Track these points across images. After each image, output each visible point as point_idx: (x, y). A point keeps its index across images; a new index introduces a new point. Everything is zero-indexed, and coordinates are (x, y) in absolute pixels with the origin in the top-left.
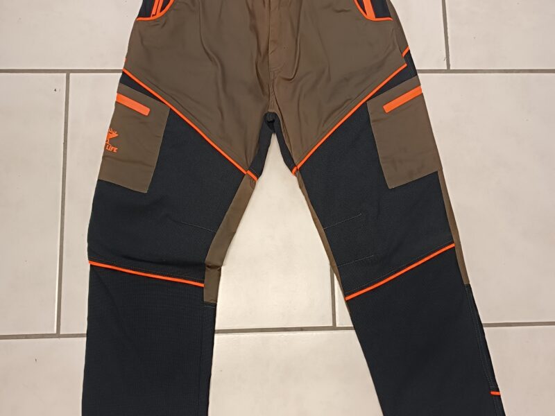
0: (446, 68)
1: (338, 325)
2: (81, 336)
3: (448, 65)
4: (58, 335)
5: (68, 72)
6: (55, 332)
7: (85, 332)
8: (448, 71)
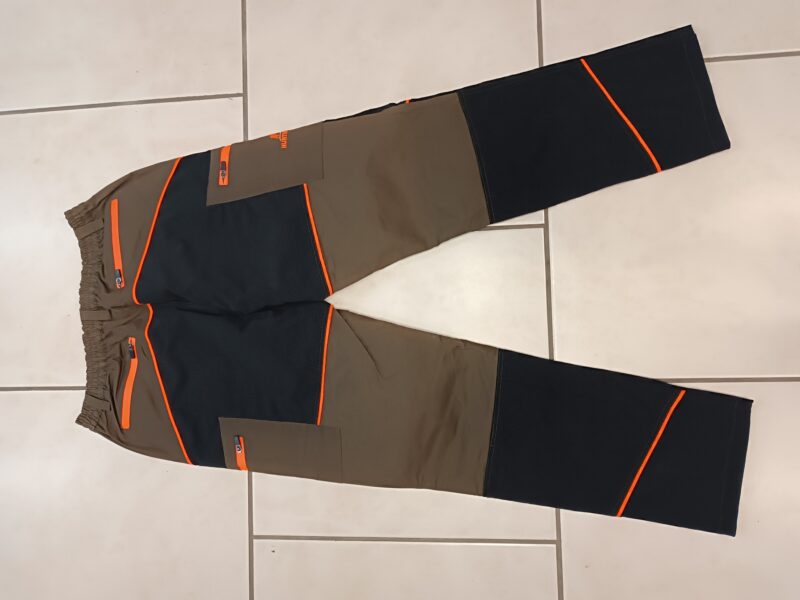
0: (241, 98)
1: (543, 222)
2: (558, 516)
3: (238, 95)
4: (558, 542)
5: (252, 537)
6: (554, 546)
7: (554, 509)
8: (244, 95)
